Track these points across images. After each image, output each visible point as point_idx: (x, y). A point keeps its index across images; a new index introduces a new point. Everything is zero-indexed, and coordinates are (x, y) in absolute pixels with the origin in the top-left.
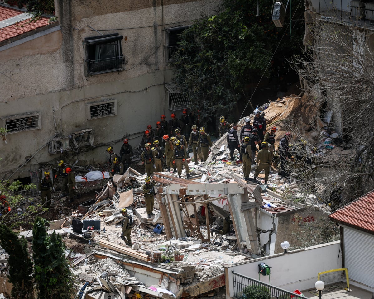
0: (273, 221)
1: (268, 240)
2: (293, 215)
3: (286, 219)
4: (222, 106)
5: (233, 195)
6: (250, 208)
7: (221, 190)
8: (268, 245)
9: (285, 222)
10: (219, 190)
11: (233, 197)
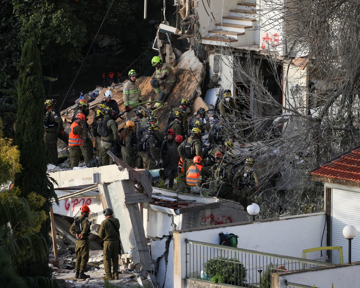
0: (173, 221)
1: (165, 250)
2: (202, 212)
3: (193, 217)
4: (7, 104)
5: (109, 183)
6: (137, 201)
7: (87, 178)
8: (163, 260)
9: (192, 222)
10: (83, 179)
11: (108, 186)
